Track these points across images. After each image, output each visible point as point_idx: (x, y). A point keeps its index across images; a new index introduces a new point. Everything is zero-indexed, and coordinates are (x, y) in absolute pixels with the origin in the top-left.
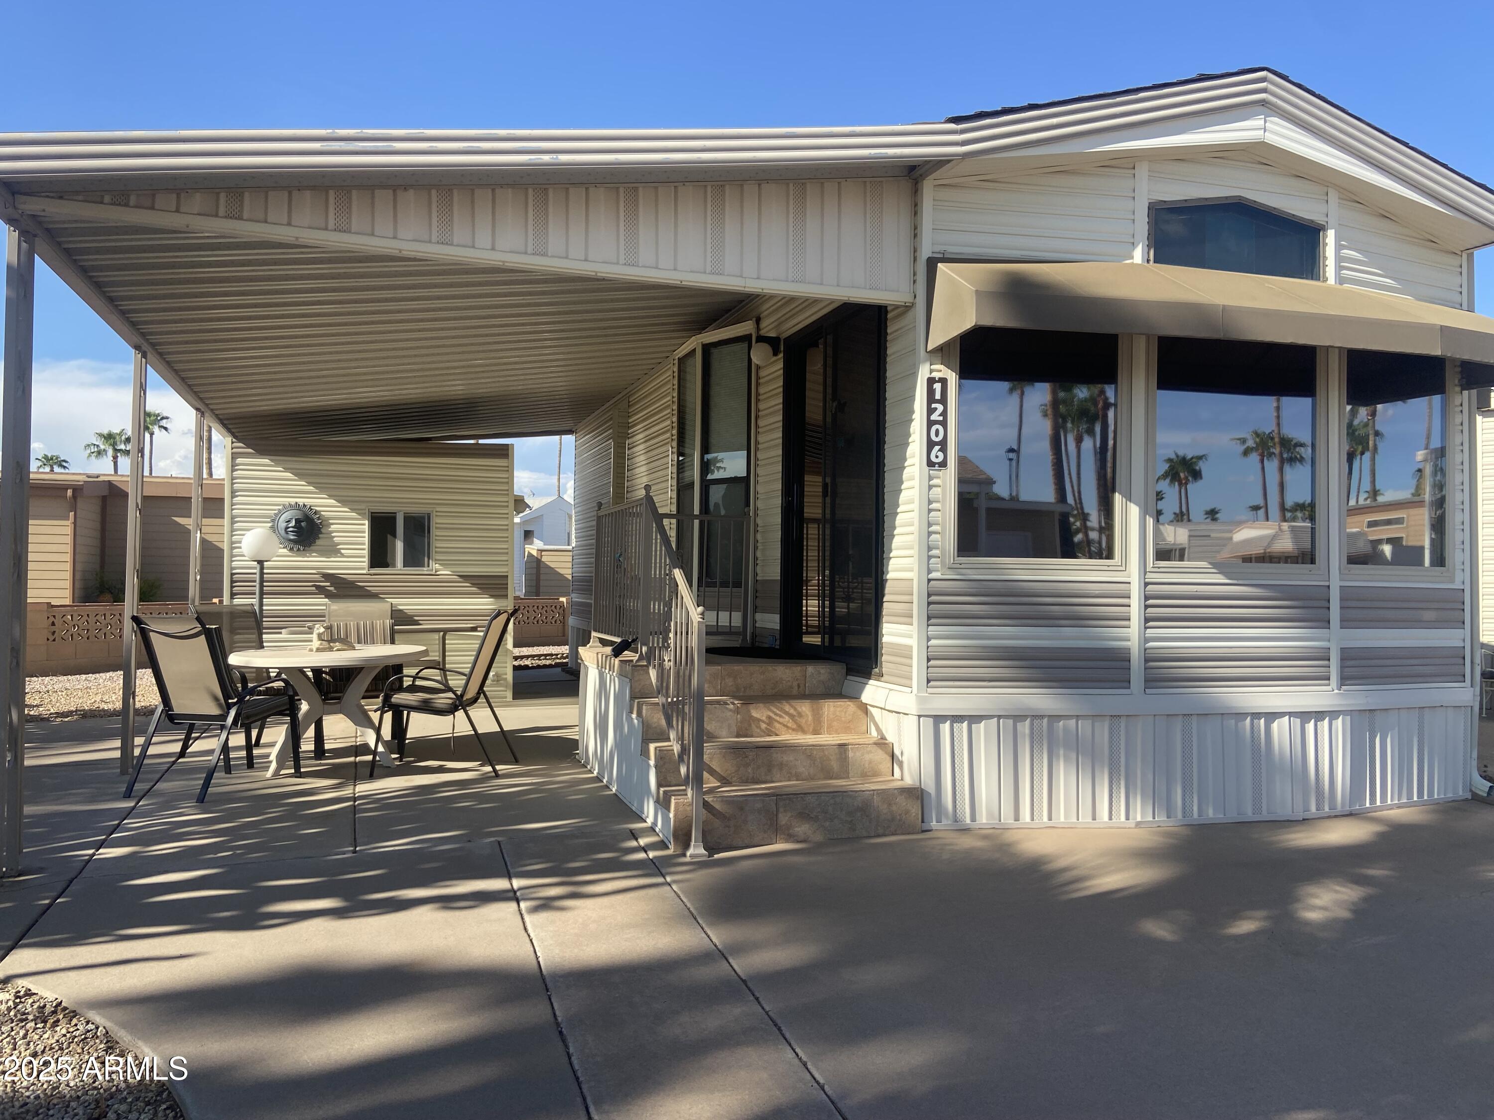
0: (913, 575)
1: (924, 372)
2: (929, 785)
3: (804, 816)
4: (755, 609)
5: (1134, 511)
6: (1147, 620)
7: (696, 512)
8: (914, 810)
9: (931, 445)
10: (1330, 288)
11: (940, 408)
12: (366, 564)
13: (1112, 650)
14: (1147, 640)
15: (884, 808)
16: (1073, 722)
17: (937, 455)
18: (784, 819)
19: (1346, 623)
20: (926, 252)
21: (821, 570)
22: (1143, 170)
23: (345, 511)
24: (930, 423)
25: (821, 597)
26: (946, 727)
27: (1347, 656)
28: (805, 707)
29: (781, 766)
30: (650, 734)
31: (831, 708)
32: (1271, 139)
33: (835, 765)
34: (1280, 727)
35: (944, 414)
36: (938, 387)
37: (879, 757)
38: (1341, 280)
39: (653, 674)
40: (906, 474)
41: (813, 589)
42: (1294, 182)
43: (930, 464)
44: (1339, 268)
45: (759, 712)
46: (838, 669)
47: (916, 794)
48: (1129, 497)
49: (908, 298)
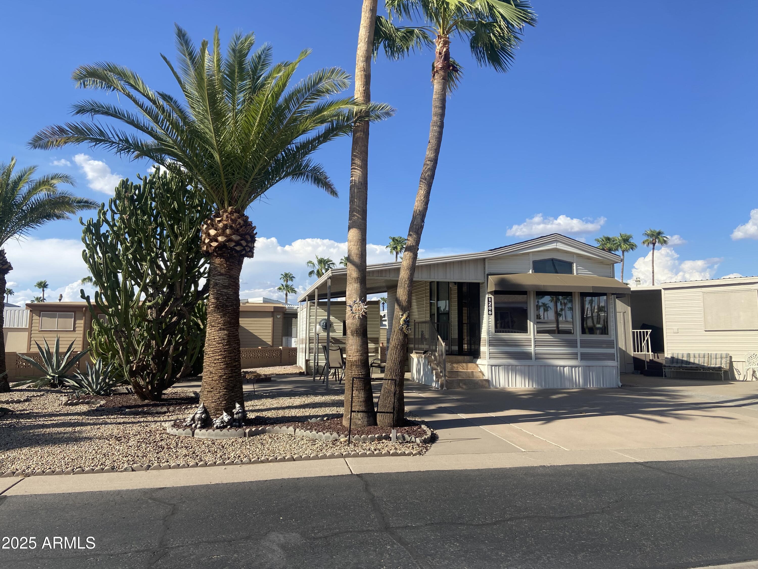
0: (486, 337)
1: (487, 296)
2: (490, 379)
3: (465, 384)
4: (451, 346)
5: (532, 323)
6: (535, 346)
7: (436, 322)
8: (487, 385)
9: (489, 310)
10: (575, 276)
11: (490, 303)
12: (342, 335)
13: (526, 352)
14: (535, 350)
15: (481, 383)
16: (520, 367)
17: (490, 313)
18: (461, 384)
19: (581, 347)
20: (487, 273)
21: (467, 336)
22: (531, 255)
23: (336, 320)
24: (489, 306)
25: (468, 344)
26: (493, 368)
27: (582, 354)
28: (464, 365)
29: (460, 375)
30: (433, 369)
31: (470, 365)
32: (558, 247)
33: (471, 376)
34: (566, 369)
35: (491, 304)
36: (490, 299)
37: (480, 374)
38: (577, 274)
39: (433, 357)
40: (484, 316)
41: (465, 341)
42: (565, 254)
43: (489, 314)
44: (577, 271)
45: (455, 365)
46: (472, 357)
47: (488, 381)
48: (530, 321)
49: (484, 281)
